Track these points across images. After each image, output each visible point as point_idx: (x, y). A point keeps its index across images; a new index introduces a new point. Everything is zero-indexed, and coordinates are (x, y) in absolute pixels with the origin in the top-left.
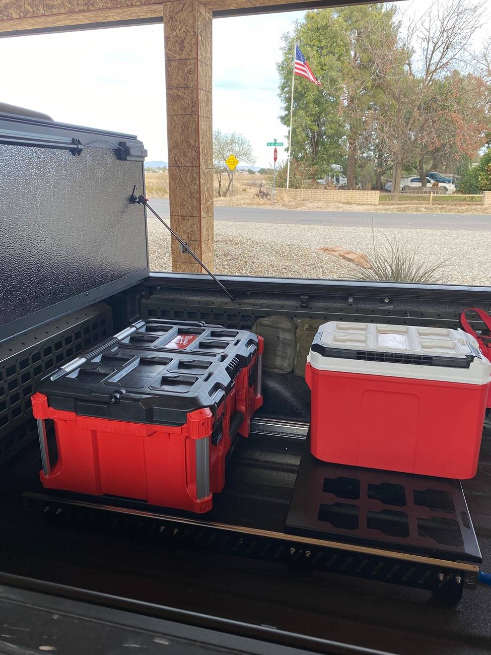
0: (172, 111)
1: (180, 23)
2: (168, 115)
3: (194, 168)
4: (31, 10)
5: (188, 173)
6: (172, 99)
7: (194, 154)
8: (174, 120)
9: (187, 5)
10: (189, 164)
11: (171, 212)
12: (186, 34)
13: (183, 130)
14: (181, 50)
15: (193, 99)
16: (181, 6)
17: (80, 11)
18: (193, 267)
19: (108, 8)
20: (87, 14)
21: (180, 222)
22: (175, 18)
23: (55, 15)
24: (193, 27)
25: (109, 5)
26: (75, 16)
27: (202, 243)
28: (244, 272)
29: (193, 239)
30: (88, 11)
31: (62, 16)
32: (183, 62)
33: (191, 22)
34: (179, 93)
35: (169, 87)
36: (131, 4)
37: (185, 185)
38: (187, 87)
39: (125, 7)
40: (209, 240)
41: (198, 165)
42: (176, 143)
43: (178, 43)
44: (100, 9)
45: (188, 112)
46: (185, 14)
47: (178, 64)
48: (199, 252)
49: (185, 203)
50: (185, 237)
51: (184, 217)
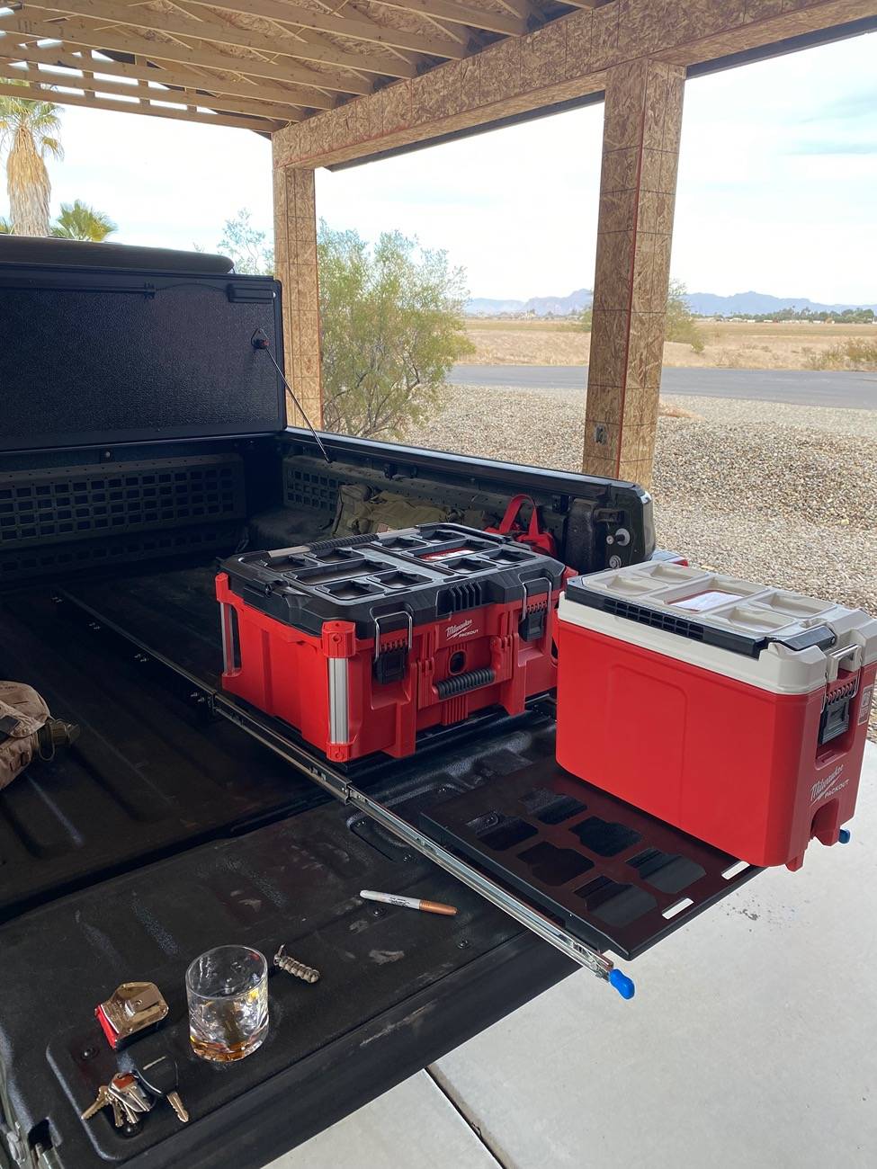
0: (603, 228)
1: (625, 94)
2: (600, 233)
3: (623, 312)
4: (467, 102)
5: (615, 319)
6: (606, 208)
7: (625, 290)
8: (605, 241)
9: (635, 67)
10: (617, 307)
11: (590, 380)
12: (630, 110)
13: (614, 255)
14: (623, 135)
15: (630, 207)
16: (628, 69)
17: (517, 95)
18: (607, 464)
19: (545, 86)
20: (525, 97)
21: (599, 396)
22: (619, 88)
23: (491, 104)
24: (640, 98)
25: (546, 83)
26: (512, 103)
27: (624, 428)
28: (830, 500)
29: (611, 421)
30: (525, 93)
31: (498, 105)
32: (623, 152)
33: (637, 91)
34: (615, 200)
35: (603, 192)
36: (571, 76)
37: (609, 338)
38: (624, 191)
39: (564, 82)
40: (642, 425)
41: (628, 308)
42: (605, 274)
43: (619, 125)
44: (536, 89)
45: (623, 227)
46: (632, 80)
47: (616, 157)
48: (617, 443)
49: (607, 366)
50: (601, 418)
51: (604, 388)
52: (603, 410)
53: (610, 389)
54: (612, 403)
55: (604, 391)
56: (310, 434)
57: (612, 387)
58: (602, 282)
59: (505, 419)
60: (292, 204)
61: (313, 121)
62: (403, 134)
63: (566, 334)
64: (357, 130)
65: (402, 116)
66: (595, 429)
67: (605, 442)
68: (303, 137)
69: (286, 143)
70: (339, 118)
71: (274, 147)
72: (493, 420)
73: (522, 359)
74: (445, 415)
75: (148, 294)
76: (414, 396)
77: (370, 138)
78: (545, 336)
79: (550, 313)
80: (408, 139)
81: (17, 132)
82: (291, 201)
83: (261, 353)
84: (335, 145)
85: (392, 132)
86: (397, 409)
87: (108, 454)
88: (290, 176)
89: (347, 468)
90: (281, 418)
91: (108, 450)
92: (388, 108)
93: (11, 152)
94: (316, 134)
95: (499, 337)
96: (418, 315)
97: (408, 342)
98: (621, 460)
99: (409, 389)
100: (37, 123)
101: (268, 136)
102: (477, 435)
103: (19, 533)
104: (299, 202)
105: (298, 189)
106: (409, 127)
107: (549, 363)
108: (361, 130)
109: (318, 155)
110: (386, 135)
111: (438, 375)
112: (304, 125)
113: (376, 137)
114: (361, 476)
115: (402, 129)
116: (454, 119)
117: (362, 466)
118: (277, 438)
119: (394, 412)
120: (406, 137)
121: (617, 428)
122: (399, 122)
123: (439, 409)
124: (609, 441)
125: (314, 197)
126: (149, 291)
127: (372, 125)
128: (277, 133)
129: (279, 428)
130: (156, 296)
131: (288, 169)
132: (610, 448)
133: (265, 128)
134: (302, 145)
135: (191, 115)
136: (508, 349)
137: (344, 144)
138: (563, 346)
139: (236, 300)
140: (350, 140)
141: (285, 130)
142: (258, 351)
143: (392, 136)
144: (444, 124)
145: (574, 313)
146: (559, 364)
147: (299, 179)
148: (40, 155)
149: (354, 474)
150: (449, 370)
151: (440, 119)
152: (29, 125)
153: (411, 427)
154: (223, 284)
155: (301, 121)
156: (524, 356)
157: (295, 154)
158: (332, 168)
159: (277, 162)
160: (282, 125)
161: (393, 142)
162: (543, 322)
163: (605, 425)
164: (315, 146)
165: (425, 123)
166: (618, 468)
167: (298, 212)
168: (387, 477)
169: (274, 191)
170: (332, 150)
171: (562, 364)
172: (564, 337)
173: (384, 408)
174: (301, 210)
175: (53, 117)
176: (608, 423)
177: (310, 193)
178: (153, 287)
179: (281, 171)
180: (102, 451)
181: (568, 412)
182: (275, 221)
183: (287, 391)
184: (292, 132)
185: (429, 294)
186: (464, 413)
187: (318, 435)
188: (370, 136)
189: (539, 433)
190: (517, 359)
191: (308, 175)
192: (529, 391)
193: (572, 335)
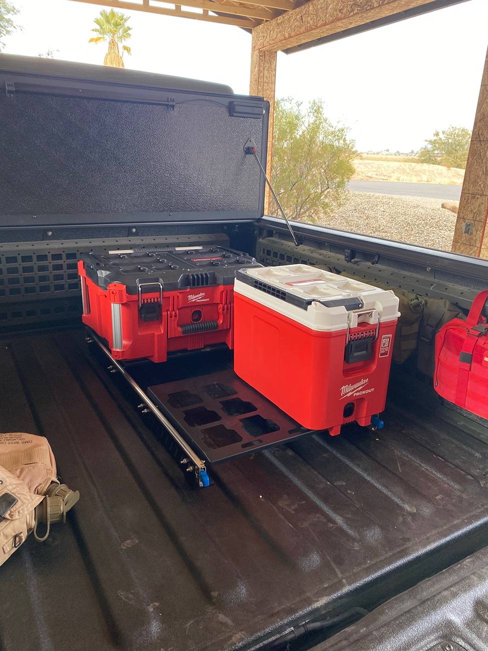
11: (463, 189)
18: (471, 249)
21: (469, 201)
29: (478, 219)
37: (482, 160)
48: (481, 234)
49: (478, 180)
50: (470, 216)
51: (474, 196)
52: (472, 211)
53: (479, 197)
54: (479, 206)
55: (473, 198)
56: (284, 222)
57: (481, 195)
58: (480, 121)
59: (379, 213)
60: (262, 74)
61: (280, 19)
62: (339, 24)
63: (410, 163)
64: (308, 22)
65: (340, 10)
66: (464, 224)
67: (472, 233)
68: (272, 30)
69: (261, 34)
70: (297, 15)
71: (253, 38)
72: (372, 213)
73: (383, 177)
74: (341, 209)
75: (169, 106)
76: (326, 197)
77: (317, 27)
78: (397, 164)
79: (398, 152)
80: (342, 27)
81: (110, 43)
82: (261, 72)
83: (250, 157)
84: (293, 34)
85: (332, 22)
86: (314, 205)
87: (134, 230)
88: (262, 56)
89: (309, 250)
90: (260, 208)
91: (134, 227)
92: (331, 6)
93: (106, 54)
94: (281, 27)
95: (369, 164)
96: (332, 146)
97: (325, 163)
98: (483, 247)
99: (322, 192)
100: (120, 38)
101: (250, 31)
102: (362, 222)
103: (66, 286)
104: (266, 72)
105: (266, 64)
106: (344, 18)
107: (399, 180)
108: (311, 22)
109: (281, 41)
110: (328, 24)
111: (341, 184)
112: (274, 22)
113: (320, 27)
114: (321, 257)
115: (338, 19)
116: (377, 10)
117: (321, 249)
118: (256, 224)
119: (312, 206)
120: (341, 26)
121: (481, 224)
122: (337, 15)
123: (340, 205)
124: (474, 233)
125: (275, 70)
126: (171, 103)
127: (318, 18)
128: (256, 28)
129: (258, 217)
130: (175, 109)
131: (261, 51)
132: (474, 239)
133: (249, 25)
134: (271, 35)
135: (205, 17)
136: (374, 171)
137: (298, 33)
138: (408, 170)
139: (235, 114)
140: (303, 29)
141: (261, 26)
142: (248, 156)
143: (332, 24)
144: (370, 14)
145: (412, 152)
146: (404, 181)
147: (267, 57)
148: (121, 55)
149: (315, 255)
150: (348, 181)
151: (367, 10)
152: (116, 39)
153: (322, 215)
154: (226, 101)
155: (272, 19)
156: (384, 176)
157: (266, 41)
158: (287, 51)
159: (254, 47)
160: (258, 22)
161: (331, 29)
162: (393, 157)
163: (472, 222)
164: (279, 35)
165: (356, 14)
166: (480, 252)
167: (265, 79)
168: (346, 260)
169: (251, 66)
170: (290, 37)
171: (407, 182)
172: (410, 165)
173: (306, 204)
174: (267, 77)
175: (129, 34)
176: (474, 221)
177: (273, 66)
178: (173, 101)
179: (256, 52)
180: (130, 228)
181: (421, 210)
182: (250, 85)
183: (266, 183)
184: (265, 27)
185: (339, 134)
186: (353, 208)
187: (290, 223)
188: (317, 26)
189: (402, 223)
190: (380, 177)
191: (272, 55)
192: (395, 196)
193: (414, 164)
